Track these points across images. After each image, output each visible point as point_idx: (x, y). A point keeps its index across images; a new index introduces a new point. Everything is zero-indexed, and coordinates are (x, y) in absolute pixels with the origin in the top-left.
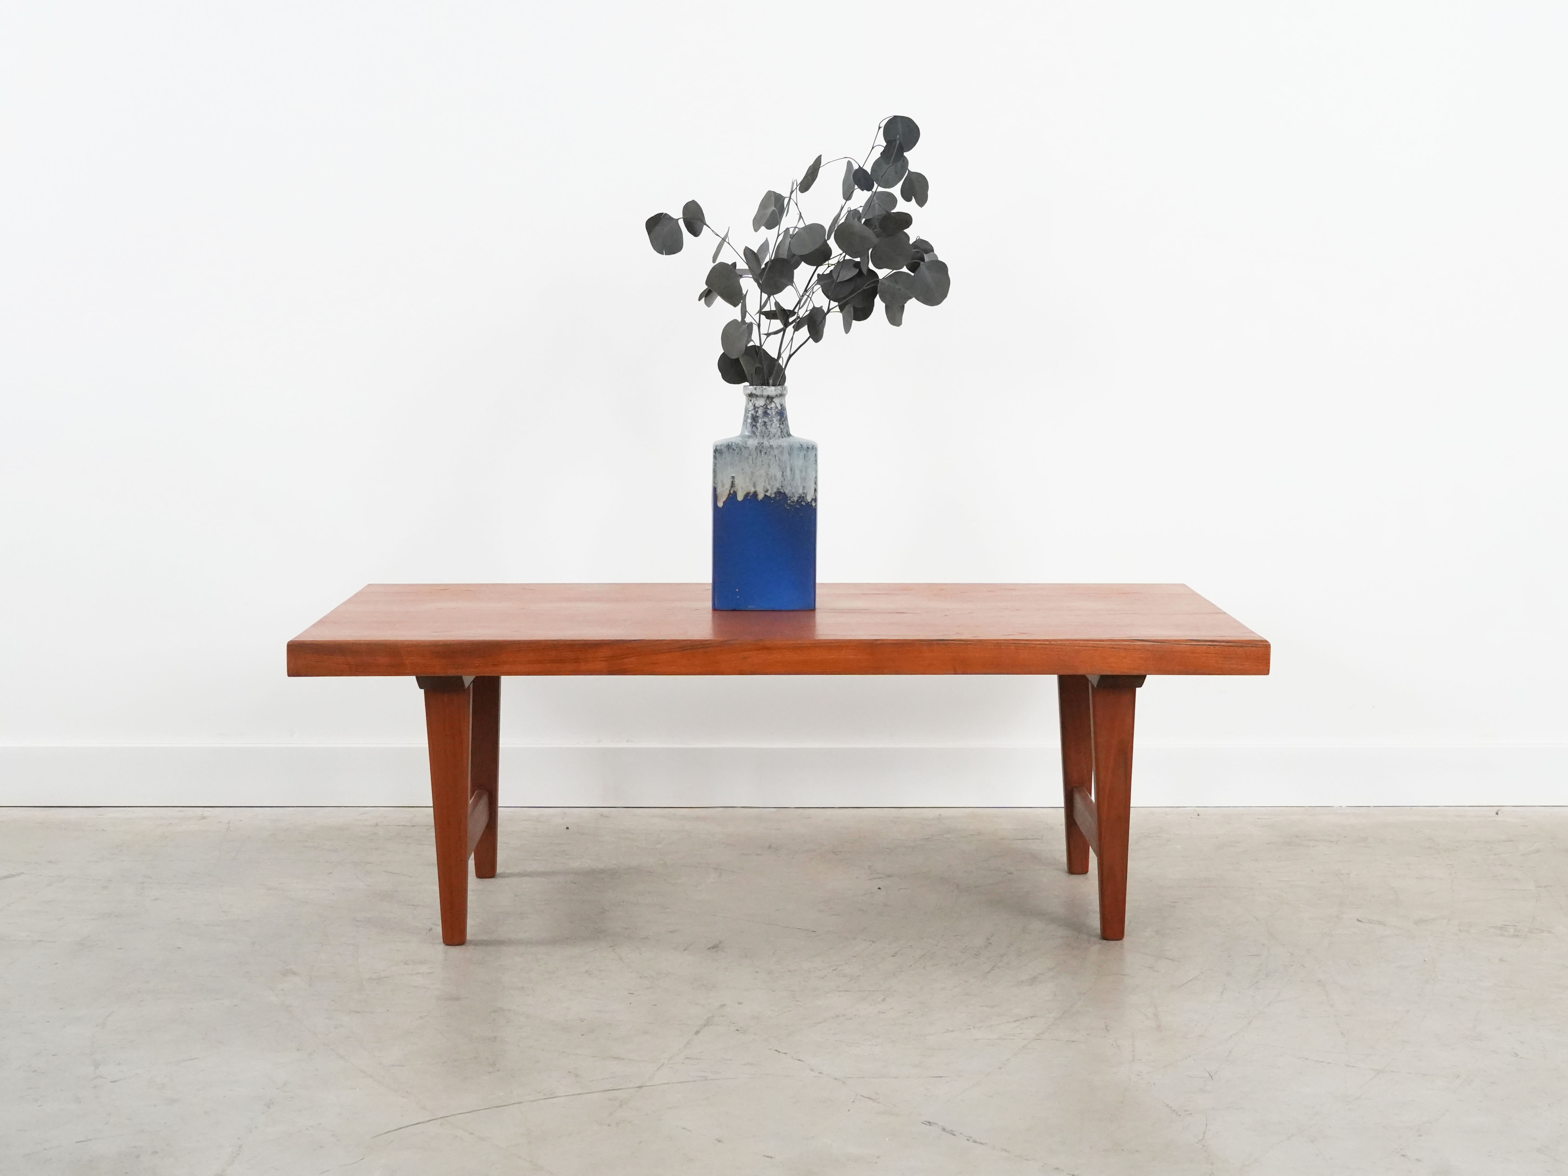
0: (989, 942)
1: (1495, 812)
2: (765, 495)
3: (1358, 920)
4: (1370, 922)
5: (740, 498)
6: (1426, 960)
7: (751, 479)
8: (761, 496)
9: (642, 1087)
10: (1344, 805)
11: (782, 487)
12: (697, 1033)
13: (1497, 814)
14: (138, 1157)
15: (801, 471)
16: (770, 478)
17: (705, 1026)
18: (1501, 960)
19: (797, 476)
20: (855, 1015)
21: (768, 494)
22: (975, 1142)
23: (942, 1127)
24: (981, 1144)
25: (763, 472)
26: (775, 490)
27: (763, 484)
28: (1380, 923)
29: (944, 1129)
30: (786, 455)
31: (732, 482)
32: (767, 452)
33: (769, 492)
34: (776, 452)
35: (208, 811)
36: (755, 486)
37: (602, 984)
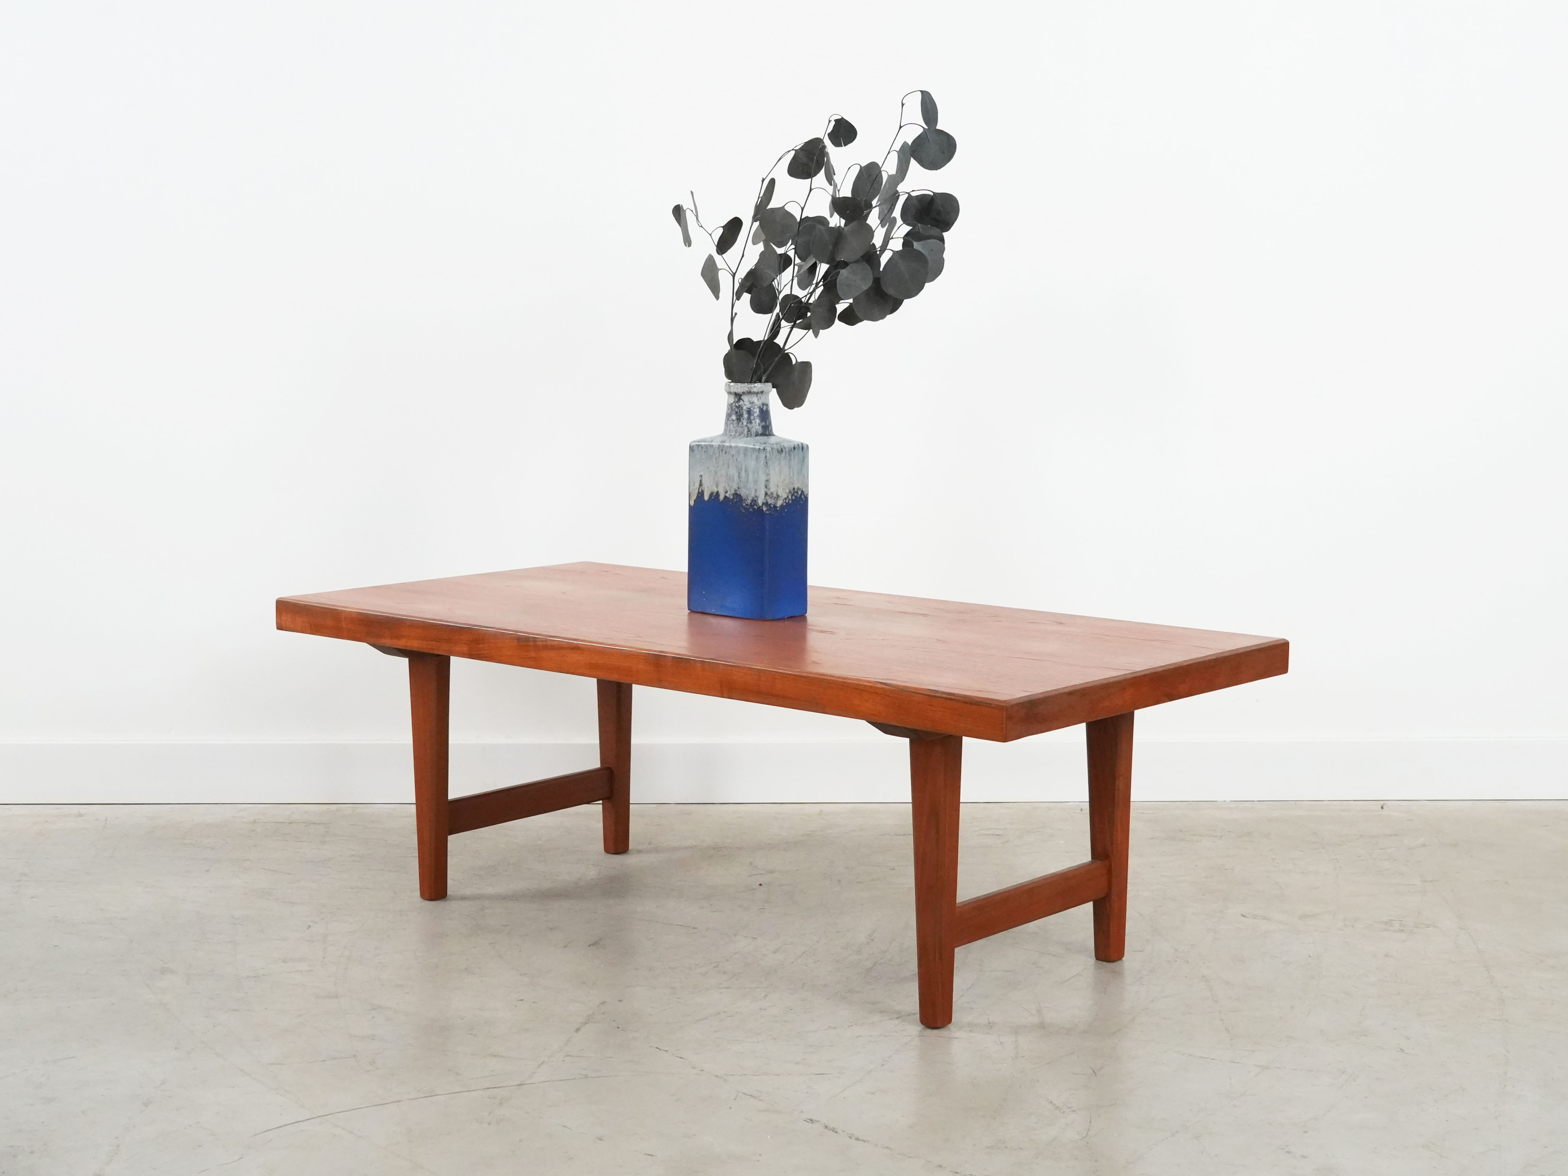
0: (872, 938)
1: (1380, 806)
2: (725, 496)
3: (1243, 916)
4: (1255, 917)
5: (706, 498)
6: (1311, 955)
7: (714, 479)
8: (722, 497)
9: (522, 1085)
10: (1228, 799)
11: (739, 488)
12: (578, 1030)
13: (1382, 808)
14: (15, 1156)
15: (754, 473)
16: (729, 478)
17: (586, 1023)
18: (1387, 955)
19: (751, 478)
20: (737, 1013)
21: (727, 495)
22: (858, 1139)
23: (824, 1124)
24: (864, 1141)
25: (723, 472)
26: (733, 492)
27: (724, 485)
28: (1264, 918)
29: (826, 1127)
30: (742, 455)
31: (701, 481)
32: (727, 451)
33: (729, 493)
34: (734, 452)
35: (85, 808)
36: (717, 486)
37: (482, 981)
